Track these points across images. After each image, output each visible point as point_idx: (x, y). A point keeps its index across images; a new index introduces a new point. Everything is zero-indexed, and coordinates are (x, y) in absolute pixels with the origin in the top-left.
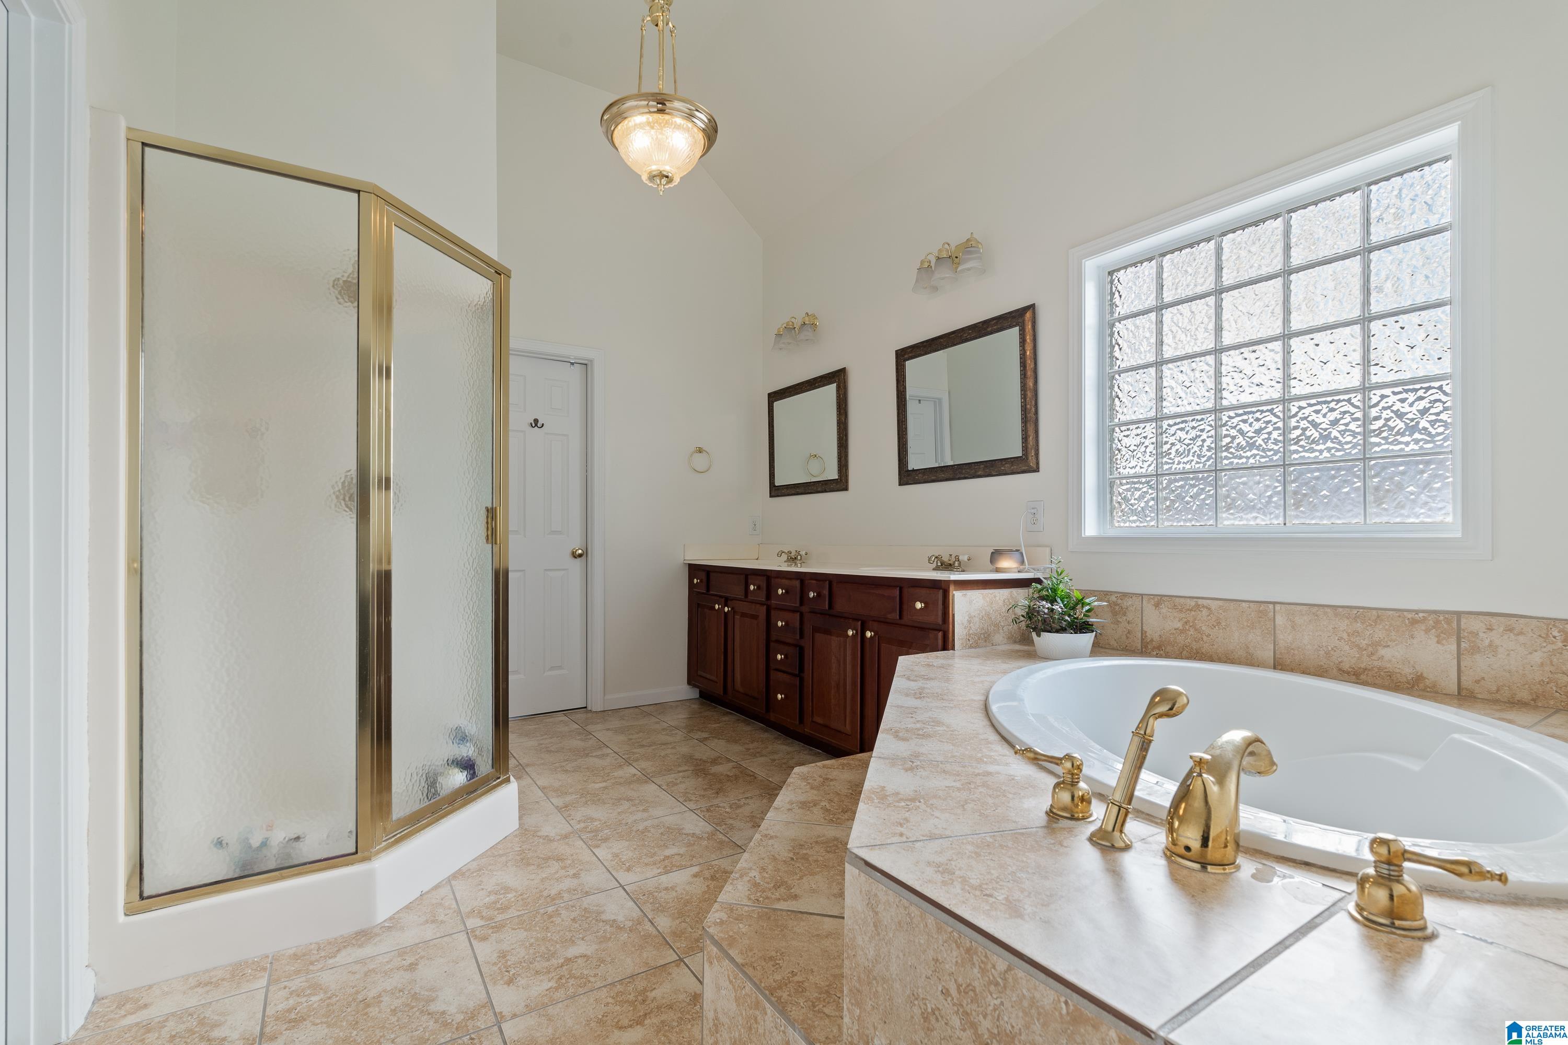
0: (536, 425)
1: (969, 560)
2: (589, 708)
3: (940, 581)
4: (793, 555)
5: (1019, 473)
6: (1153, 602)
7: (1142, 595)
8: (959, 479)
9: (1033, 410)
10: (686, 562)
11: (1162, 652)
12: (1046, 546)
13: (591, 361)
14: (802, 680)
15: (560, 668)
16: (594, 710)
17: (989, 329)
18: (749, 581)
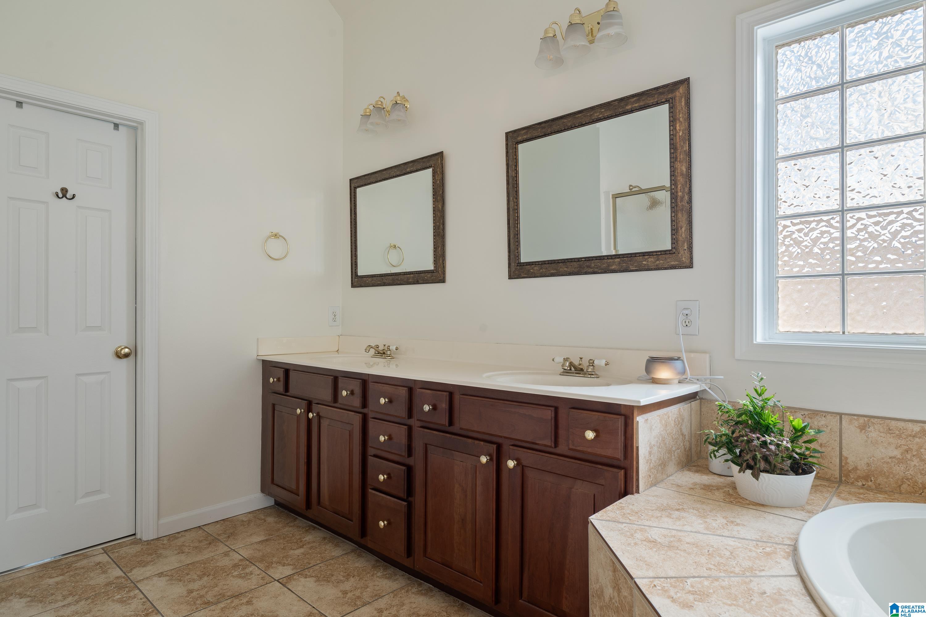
0: (64, 196)
1: (606, 365)
2: (138, 536)
3: (620, 405)
4: (381, 348)
5: (666, 269)
6: (856, 424)
7: (841, 415)
8: (586, 273)
9: (686, 197)
10: (259, 358)
11: (870, 483)
12: (705, 352)
13: (141, 123)
14: (410, 506)
15: (98, 492)
16: (144, 539)
17: (629, 107)
18: (340, 385)
